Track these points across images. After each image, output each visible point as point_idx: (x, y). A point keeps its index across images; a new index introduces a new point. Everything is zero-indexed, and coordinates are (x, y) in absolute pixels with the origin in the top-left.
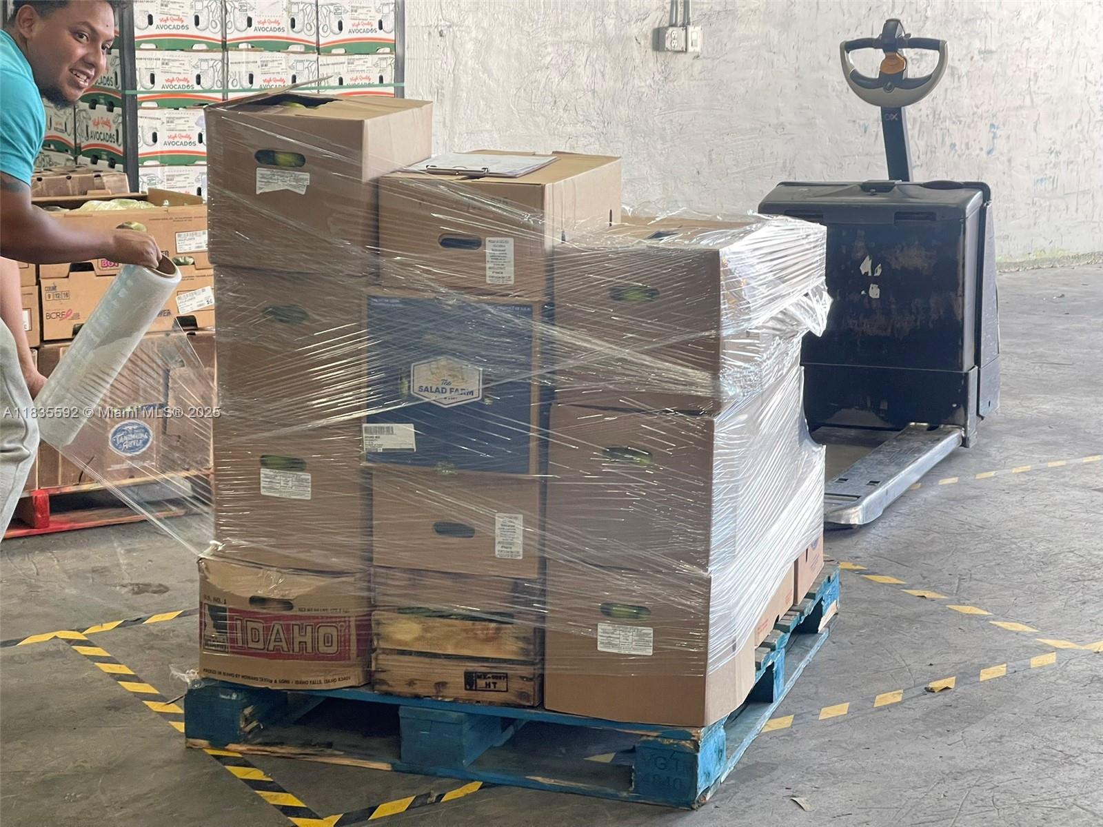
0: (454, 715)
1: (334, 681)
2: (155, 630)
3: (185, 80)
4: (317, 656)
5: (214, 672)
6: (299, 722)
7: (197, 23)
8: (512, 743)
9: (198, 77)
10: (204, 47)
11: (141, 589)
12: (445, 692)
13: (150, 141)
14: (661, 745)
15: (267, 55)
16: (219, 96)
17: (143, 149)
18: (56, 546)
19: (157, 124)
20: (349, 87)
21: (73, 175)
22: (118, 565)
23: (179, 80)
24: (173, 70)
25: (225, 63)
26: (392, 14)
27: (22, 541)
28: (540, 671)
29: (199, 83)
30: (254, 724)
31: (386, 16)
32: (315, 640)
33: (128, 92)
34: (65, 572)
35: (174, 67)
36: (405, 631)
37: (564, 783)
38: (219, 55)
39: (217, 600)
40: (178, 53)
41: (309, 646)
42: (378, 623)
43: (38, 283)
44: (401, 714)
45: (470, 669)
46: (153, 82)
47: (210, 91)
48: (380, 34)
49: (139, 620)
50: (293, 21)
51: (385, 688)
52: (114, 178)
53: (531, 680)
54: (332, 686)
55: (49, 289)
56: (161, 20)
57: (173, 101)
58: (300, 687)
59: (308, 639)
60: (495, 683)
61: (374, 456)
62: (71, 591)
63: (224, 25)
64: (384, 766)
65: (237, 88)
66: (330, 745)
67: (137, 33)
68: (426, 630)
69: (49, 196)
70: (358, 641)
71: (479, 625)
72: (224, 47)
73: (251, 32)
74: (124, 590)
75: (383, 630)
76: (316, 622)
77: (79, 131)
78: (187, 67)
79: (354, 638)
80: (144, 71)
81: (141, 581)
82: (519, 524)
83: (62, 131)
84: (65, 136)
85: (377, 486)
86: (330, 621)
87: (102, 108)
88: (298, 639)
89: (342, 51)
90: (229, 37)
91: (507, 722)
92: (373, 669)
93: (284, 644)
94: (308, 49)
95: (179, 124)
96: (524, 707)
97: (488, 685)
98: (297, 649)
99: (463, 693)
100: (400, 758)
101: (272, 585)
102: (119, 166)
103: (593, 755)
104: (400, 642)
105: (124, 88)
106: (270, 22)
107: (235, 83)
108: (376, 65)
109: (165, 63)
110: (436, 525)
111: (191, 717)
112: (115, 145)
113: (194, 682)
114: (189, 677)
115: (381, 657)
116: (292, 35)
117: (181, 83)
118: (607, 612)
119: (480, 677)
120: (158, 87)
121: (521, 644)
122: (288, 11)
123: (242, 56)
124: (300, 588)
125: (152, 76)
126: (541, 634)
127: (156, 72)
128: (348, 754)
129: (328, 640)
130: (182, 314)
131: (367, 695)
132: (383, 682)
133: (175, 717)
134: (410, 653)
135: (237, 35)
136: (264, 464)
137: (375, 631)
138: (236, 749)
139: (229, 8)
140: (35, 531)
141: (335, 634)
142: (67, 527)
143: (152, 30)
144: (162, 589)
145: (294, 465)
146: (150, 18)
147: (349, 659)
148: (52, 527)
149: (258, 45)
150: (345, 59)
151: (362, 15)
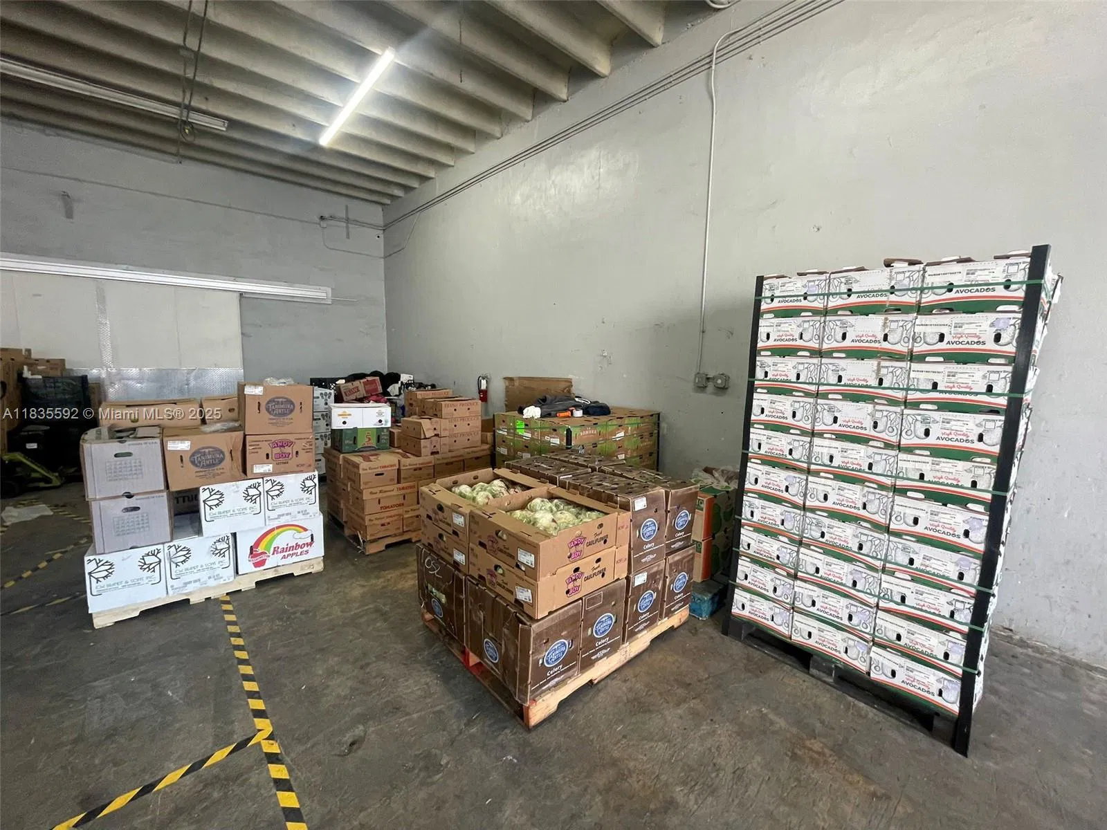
7: (794, 416)
9: (791, 451)
10: (798, 432)
16: (805, 465)
19: (759, 474)
20: (930, 482)
23: (777, 450)
24: (774, 443)
25: (812, 445)
26: (999, 431)
29: (791, 454)
31: (991, 431)
38: (808, 439)
40: (779, 433)
46: (759, 448)
47: (798, 461)
50: (876, 423)
56: (769, 412)
57: (772, 462)
63: (814, 420)
65: (820, 462)
72: (812, 434)
73: (836, 427)
78: (784, 443)
80: (754, 441)
89: (927, 453)
90: (816, 428)
94: (888, 445)
95: (773, 477)
106: (854, 422)
107: (817, 459)
108: (969, 471)
109: (767, 438)
116: (873, 433)
117: (778, 452)
120: (762, 451)
122: (872, 415)
123: (826, 443)
125: (760, 445)
127: (762, 442)
135: (823, 427)
139: (819, 409)
143: (763, 417)
146: (763, 410)
149: (840, 437)
150: (930, 459)
151: (956, 426)
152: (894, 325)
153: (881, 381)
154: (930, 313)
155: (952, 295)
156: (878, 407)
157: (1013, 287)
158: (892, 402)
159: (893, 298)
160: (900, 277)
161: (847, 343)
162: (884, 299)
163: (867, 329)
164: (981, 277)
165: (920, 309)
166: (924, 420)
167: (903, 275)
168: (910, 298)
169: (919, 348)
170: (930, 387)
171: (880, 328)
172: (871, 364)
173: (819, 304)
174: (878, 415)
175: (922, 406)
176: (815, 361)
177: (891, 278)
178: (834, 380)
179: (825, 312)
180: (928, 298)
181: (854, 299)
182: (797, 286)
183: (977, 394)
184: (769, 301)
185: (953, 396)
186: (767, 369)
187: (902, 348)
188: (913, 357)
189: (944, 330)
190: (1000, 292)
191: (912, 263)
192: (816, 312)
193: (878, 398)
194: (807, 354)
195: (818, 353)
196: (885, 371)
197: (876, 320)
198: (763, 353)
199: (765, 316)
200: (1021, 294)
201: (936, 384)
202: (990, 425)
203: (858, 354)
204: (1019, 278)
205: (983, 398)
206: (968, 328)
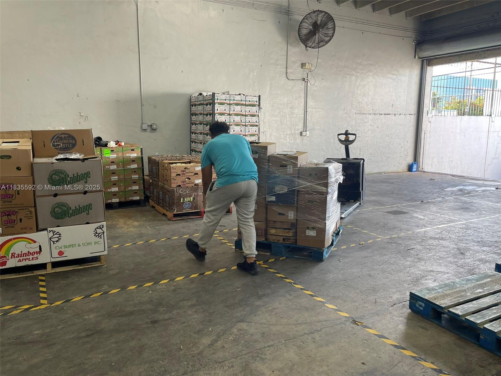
0: (281, 246)
2: (225, 232)
8: (289, 251)
12: (279, 242)
14: (317, 251)
27: (199, 218)
28: (296, 238)
31: (257, 130)
36: (273, 231)
37: (300, 257)
42: (268, 230)
44: (272, 245)
45: (284, 238)
48: (256, 133)
49: (222, 231)
50: (241, 131)
51: (269, 241)
53: (294, 240)
54: (260, 240)
60: (288, 240)
61: (268, 202)
64: (269, 254)
68: (276, 231)
70: (264, 233)
71: (285, 230)
75: (269, 231)
81: (221, 225)
82: (293, 213)
85: (268, 207)
86: (260, 229)
89: (249, 136)
91: (289, 247)
96: (293, 244)
99: (282, 242)
100: (271, 253)
103: (305, 253)
104: (272, 233)
108: (255, 137)
110: (278, 213)
111: (236, 246)
113: (237, 239)
115: (268, 236)
116: (241, 133)
118: (308, 228)
121: (293, 234)
122: (240, 129)
126: (296, 232)
129: (259, 232)
131: (266, 242)
132: (269, 240)
134: (274, 235)
140: (201, 217)
147: (263, 236)
151: (253, 129)
152: (242, 108)
153: (241, 121)
154: (247, 106)
155: (250, 103)
158: (243, 125)
159: (242, 102)
160: (242, 98)
161: (235, 112)
162: (240, 102)
163: (238, 109)
164: (253, 100)
165: (246, 105)
166: (248, 129)
167: (243, 98)
168: (244, 103)
169: (247, 113)
171: (240, 109)
172: (239, 117)
173: (228, 102)
174: (241, 128)
175: (248, 126)
176: (229, 116)
177: (241, 98)
178: (233, 121)
179: (230, 104)
180: (247, 103)
181: (235, 102)
182: (224, 97)
184: (217, 100)
185: (252, 123)
186: (218, 119)
187: (244, 113)
188: (246, 116)
189: (250, 110)
190: (256, 103)
191: (244, 95)
192: (228, 104)
193: (241, 125)
194: (227, 115)
195: (229, 115)
196: (242, 119)
197: (239, 107)
198: (216, 114)
199: (216, 104)
200: (258, 104)
201: (249, 121)
202: (257, 128)
203: (237, 115)
204: (258, 100)
205: (256, 123)
206: (253, 110)
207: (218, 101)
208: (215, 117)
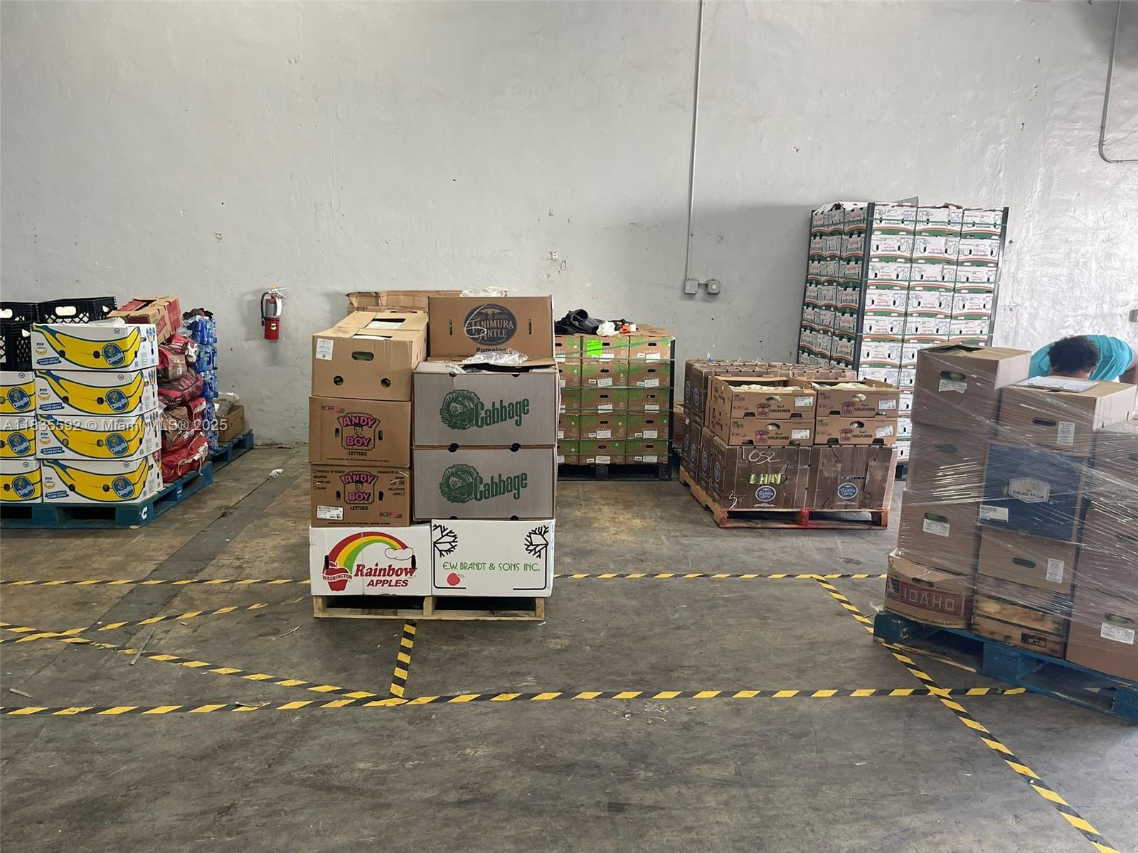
0: (1014, 653)
1: (950, 624)
2: (856, 581)
3: (886, 329)
4: (943, 611)
5: (891, 609)
6: (927, 639)
7: (894, 304)
8: (1041, 672)
9: (892, 328)
10: (896, 314)
11: (849, 561)
12: (1010, 641)
13: (866, 356)
14: (1132, 691)
15: (926, 319)
16: (901, 337)
17: (862, 360)
18: (809, 535)
19: (870, 348)
20: (964, 335)
21: (833, 371)
22: (838, 548)
23: (883, 329)
25: (905, 322)
26: (991, 302)
27: (795, 530)
28: (1064, 640)
29: (892, 331)
30: (907, 636)
31: (988, 302)
32: (943, 603)
33: (859, 334)
34: (815, 547)
35: (881, 323)
36: (991, 608)
37: (1073, 699)
38: (903, 319)
39: (896, 576)
40: (884, 317)
41: (940, 605)
42: (977, 601)
43: (815, 418)
44: (984, 647)
45: (1025, 632)
46: (870, 330)
47: (896, 334)
48: (984, 310)
49: (849, 576)
50: (940, 303)
51: (977, 633)
52: (849, 373)
53: (1060, 644)
54: (950, 627)
55: (819, 421)
56: (878, 303)
57: (878, 339)
58: (933, 624)
59: (940, 603)
60: (1038, 642)
61: (985, 521)
62: (818, 557)
63: (907, 305)
64: (972, 670)
66: (944, 654)
67: (866, 308)
68: (1003, 609)
69: (821, 379)
70: (965, 608)
71: (1032, 612)
72: (906, 315)
73: (919, 308)
74: (841, 560)
75: (978, 605)
76: (945, 595)
77: (833, 349)
78: (887, 323)
79: (963, 606)
80: (867, 325)
81: (850, 557)
82: (1062, 564)
83: (824, 349)
84: (826, 352)
85: (984, 535)
86: (951, 596)
87: (845, 340)
88: (934, 601)
89: (963, 318)
90: (908, 310)
91: (1040, 661)
92: (972, 622)
93: (927, 602)
94: (946, 317)
95: (880, 349)
96: (1054, 657)
97: (1034, 642)
98: (933, 606)
99: (1020, 644)
100: (981, 667)
101: (925, 574)
102: (850, 367)
103: (1087, 687)
104: (987, 612)
105: (857, 332)
106: (929, 304)
108: (979, 325)
109: (877, 321)
110: (1014, 559)
111: (876, 627)
112: (849, 357)
113: (880, 612)
114: (879, 609)
115: (977, 617)
116: (939, 310)
117: (883, 331)
118: (1109, 617)
119: (1030, 637)
120: (872, 332)
121: (1056, 626)
122: (939, 298)
123: (914, 319)
124: (938, 577)
125: (871, 327)
126: (1067, 624)
127: (873, 326)
128: (953, 660)
129: (950, 604)
130: (878, 437)
131: (967, 634)
132: (976, 630)
133: (868, 625)
134: (992, 618)
135: (912, 309)
136: (926, 516)
137: (975, 604)
138: (897, 646)
139: (910, 297)
140: (801, 527)
141: (953, 603)
142: (815, 526)
143: (873, 307)
144: (859, 563)
145: (941, 519)
146: (873, 301)
147: (959, 615)
148: (809, 526)
149: (921, 314)
150: (964, 321)
151: (975, 301)
152: (950, 244)
153: (943, 277)
154: (965, 238)
155: (974, 228)
156: (942, 293)
157: (997, 227)
158: (947, 290)
159: (949, 227)
160: (953, 215)
161: (926, 254)
162: (945, 227)
163: (936, 245)
164: (986, 220)
165: (961, 235)
166: (963, 300)
167: (955, 214)
168: (957, 228)
169: (962, 258)
170: (965, 280)
171: (943, 244)
172: (938, 267)
173: (911, 227)
174: (942, 298)
175: (962, 291)
176: (909, 265)
177: (949, 216)
178: (919, 279)
179: (914, 233)
180: (965, 229)
181: (930, 226)
182: (898, 213)
183: (984, 283)
184: (878, 221)
185: (975, 285)
186: (877, 272)
187: (954, 257)
188: (958, 263)
189: (972, 248)
190: (992, 228)
191: (958, 208)
192: (908, 232)
193: (941, 288)
194: (903, 260)
195: (911, 260)
196: (945, 271)
197: (942, 240)
198: (873, 260)
199: (876, 233)
200: (999, 230)
201: (968, 278)
202: (988, 299)
203: (932, 261)
204: (999, 222)
205: (986, 285)
206: (981, 248)
207: (883, 224)
208: (870, 267)
